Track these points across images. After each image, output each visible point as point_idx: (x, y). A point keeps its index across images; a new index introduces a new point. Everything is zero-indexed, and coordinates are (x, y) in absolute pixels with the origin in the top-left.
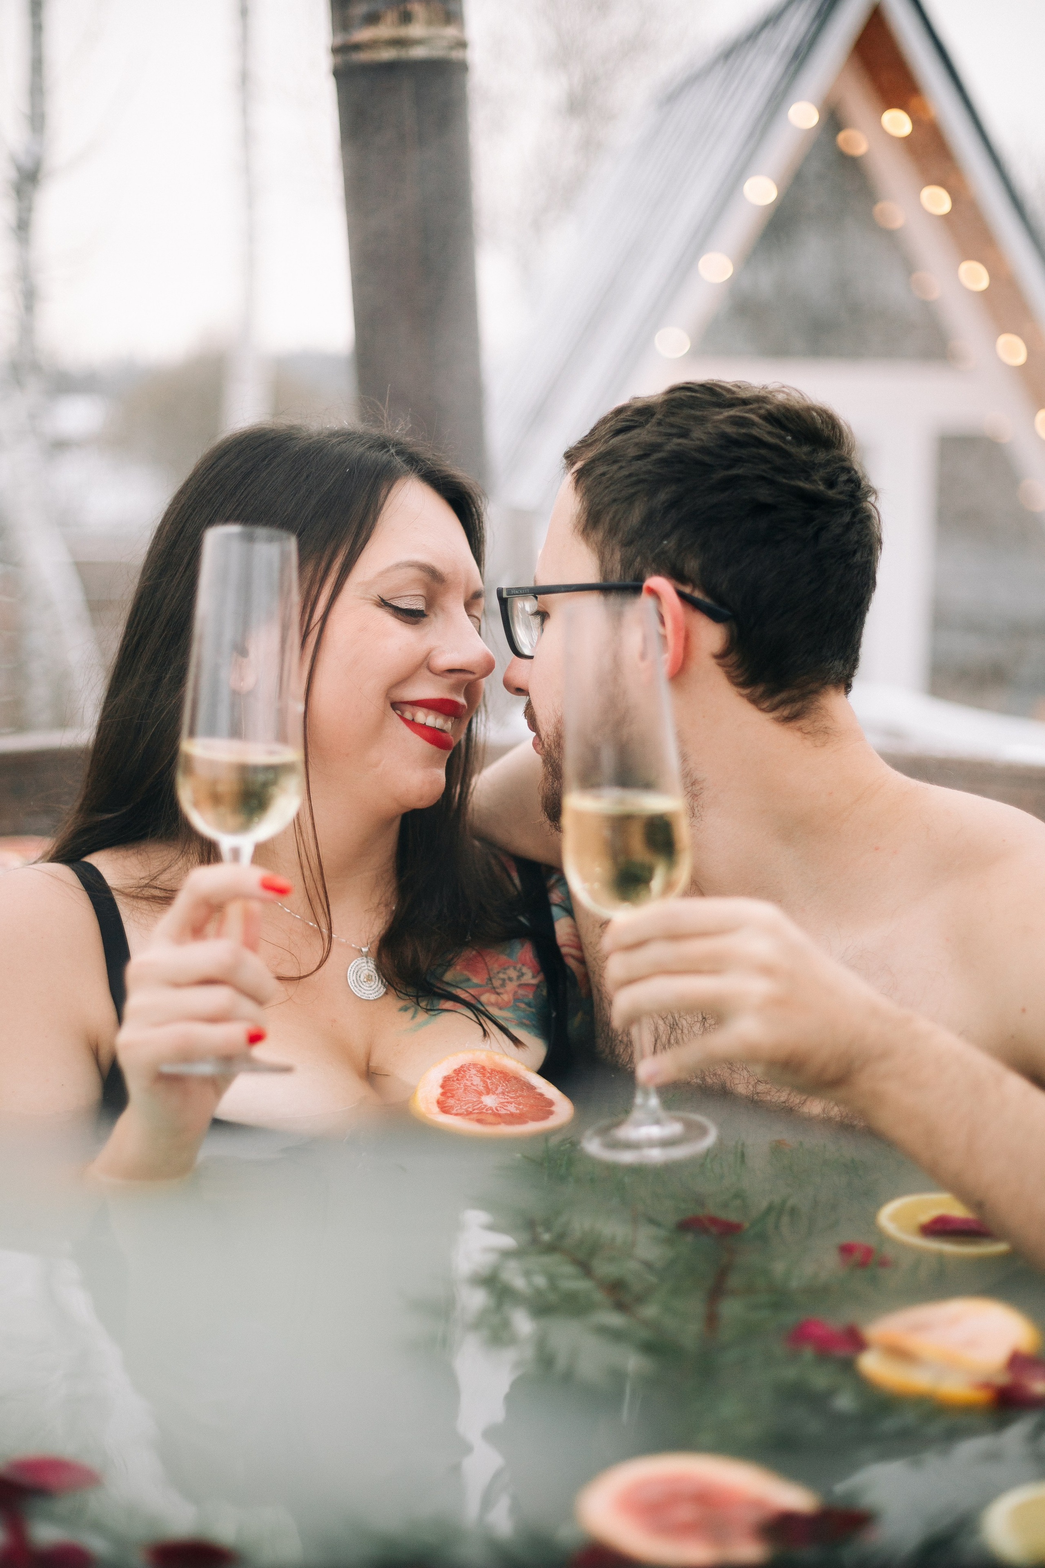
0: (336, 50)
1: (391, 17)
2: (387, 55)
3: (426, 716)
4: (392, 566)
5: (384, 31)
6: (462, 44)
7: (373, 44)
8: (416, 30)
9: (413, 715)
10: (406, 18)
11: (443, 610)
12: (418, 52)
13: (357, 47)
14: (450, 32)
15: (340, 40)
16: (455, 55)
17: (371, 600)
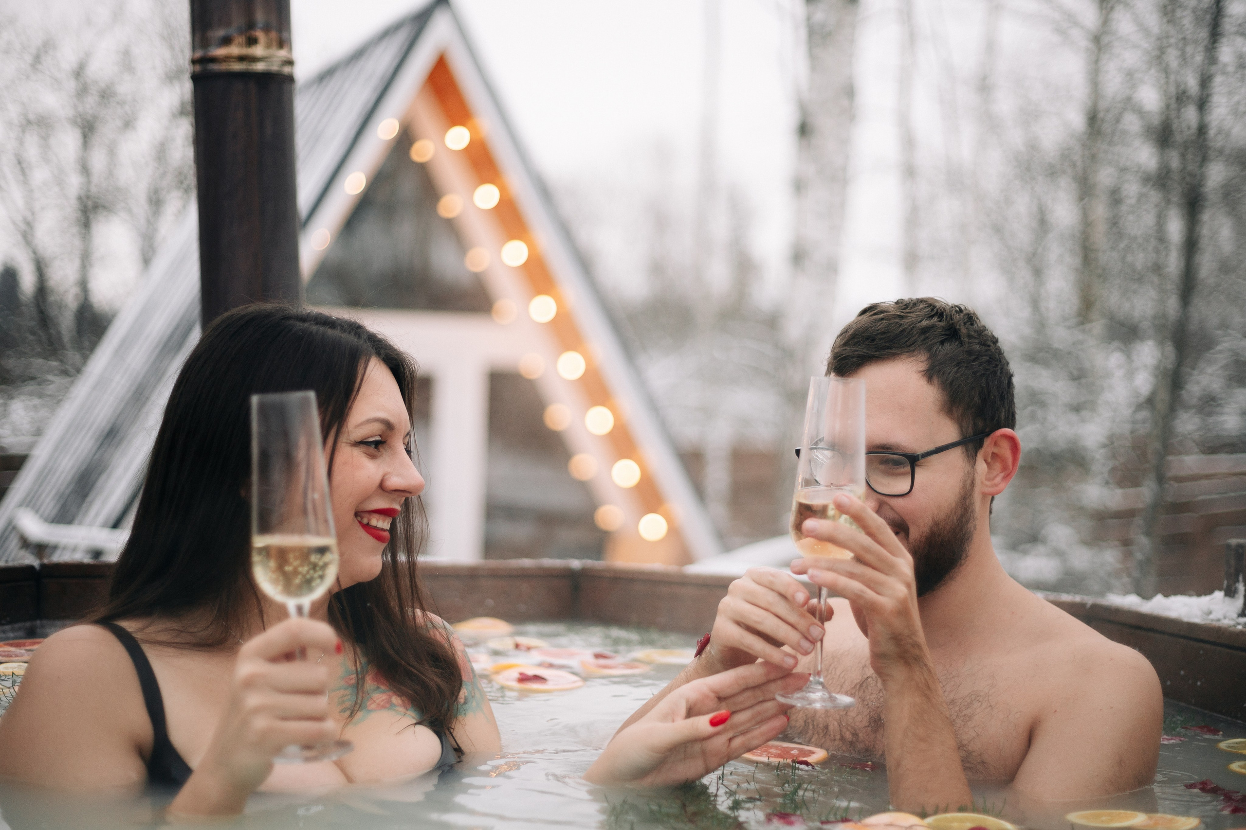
0: (194, 62)
1: (240, 39)
2: (237, 67)
3: (378, 521)
4: (364, 422)
5: (235, 50)
6: (290, 63)
7: (227, 59)
8: (258, 50)
9: (369, 520)
10: (252, 41)
11: (390, 447)
12: (260, 67)
13: (214, 60)
14: (283, 53)
15: (199, 54)
16: (286, 70)
17: (350, 443)
